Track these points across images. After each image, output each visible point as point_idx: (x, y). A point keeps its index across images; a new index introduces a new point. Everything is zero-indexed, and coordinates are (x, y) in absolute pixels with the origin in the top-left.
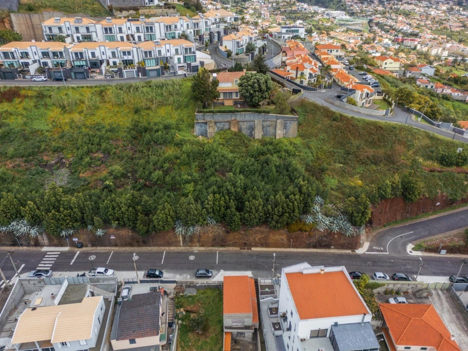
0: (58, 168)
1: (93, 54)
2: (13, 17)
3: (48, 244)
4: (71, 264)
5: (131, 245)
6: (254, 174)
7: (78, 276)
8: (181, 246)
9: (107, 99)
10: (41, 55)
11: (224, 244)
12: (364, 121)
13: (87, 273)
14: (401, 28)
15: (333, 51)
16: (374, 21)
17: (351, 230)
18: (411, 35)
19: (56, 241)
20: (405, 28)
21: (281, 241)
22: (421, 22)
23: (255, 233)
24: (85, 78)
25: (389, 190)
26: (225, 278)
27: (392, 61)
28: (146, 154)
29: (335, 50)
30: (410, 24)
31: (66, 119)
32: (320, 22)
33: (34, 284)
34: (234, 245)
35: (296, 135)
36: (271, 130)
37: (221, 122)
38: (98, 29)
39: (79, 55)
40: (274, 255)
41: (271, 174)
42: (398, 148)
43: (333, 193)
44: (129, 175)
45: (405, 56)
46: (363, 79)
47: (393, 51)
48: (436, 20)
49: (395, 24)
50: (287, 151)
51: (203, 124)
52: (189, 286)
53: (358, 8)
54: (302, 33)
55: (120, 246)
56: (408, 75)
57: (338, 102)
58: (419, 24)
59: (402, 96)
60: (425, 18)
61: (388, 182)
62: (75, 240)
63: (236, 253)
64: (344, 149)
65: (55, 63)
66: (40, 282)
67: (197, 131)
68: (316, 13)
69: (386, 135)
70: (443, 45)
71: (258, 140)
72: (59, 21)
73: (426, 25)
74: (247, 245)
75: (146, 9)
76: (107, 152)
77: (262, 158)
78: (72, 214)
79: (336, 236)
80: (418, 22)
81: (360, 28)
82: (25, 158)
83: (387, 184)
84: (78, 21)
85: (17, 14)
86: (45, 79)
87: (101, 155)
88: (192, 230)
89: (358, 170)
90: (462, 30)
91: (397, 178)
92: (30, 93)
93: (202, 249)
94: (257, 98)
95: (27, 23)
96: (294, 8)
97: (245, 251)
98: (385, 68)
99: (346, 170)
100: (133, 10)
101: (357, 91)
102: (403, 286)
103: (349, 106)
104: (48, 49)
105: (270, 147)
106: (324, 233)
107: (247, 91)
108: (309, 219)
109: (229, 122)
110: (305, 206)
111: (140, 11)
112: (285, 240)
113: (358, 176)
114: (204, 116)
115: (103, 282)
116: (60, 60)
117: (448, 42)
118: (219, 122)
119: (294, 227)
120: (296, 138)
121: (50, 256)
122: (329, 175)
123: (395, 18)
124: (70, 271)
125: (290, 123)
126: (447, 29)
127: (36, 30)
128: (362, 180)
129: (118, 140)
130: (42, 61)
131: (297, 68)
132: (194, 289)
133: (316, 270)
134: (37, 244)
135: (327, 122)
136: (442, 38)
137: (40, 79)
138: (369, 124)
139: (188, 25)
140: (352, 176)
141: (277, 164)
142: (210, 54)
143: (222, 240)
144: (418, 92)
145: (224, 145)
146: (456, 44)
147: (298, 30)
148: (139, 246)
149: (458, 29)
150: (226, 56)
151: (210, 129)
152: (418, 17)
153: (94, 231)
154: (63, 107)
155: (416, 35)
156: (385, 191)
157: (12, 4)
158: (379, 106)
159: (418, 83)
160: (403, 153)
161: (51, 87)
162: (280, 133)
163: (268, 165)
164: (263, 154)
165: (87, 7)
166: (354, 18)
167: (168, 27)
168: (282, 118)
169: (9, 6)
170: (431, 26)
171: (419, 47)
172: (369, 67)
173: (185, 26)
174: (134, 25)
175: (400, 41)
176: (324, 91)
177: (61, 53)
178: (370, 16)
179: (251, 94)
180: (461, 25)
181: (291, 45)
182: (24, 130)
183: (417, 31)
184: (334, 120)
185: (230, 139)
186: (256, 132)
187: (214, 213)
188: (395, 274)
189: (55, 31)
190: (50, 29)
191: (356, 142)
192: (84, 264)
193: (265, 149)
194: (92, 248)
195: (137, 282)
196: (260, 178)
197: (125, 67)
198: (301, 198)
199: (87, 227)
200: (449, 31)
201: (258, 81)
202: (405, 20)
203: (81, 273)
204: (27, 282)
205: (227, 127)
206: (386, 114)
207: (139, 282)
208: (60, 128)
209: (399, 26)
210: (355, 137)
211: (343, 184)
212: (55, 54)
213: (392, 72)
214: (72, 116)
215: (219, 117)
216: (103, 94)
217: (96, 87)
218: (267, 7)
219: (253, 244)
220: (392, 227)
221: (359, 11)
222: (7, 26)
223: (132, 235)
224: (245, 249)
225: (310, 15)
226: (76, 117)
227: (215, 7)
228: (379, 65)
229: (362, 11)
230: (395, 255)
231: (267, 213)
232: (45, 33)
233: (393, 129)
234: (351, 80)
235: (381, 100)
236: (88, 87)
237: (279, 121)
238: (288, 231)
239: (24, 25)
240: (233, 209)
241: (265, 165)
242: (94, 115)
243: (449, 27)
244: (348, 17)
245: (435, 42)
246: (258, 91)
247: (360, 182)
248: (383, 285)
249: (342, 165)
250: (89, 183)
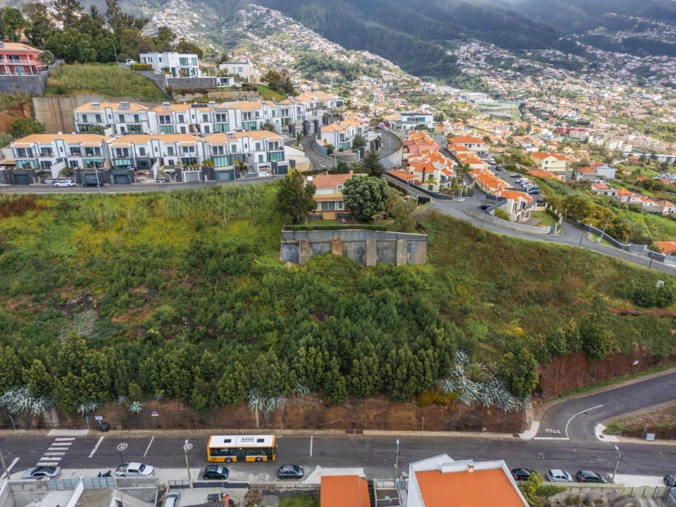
0: (81, 310)
1: (142, 151)
2: (36, 102)
3: (58, 425)
4: (90, 456)
5: (182, 426)
6: (366, 317)
7: (99, 476)
8: (256, 428)
9: (157, 211)
10: (68, 151)
11: (321, 425)
12: (521, 242)
13: (113, 470)
14: (564, 114)
15: (472, 146)
16: (527, 106)
17: (511, 403)
18: (579, 123)
19: (69, 420)
20: (570, 115)
21: (408, 421)
22: (591, 107)
23: (368, 408)
24: (129, 183)
25: (563, 342)
26: (323, 478)
27: (555, 159)
28: (210, 288)
29: (476, 145)
30: (577, 110)
31: (98, 239)
32: (454, 107)
33: (31, 490)
34: (337, 426)
35: (425, 262)
36: (389, 254)
37: (318, 243)
38: (150, 117)
39: (122, 153)
40: (398, 442)
41: (390, 317)
42: (572, 280)
43: (482, 345)
44: (184, 319)
45: (573, 152)
46: (517, 183)
47: (555, 145)
48: (612, 104)
49: (556, 109)
50: (412, 284)
51: (293, 246)
52: (267, 493)
53: (504, 89)
54: (429, 122)
55: (166, 429)
56: (579, 178)
57: (482, 216)
58: (589, 110)
59: (572, 207)
60: (596, 102)
61: (560, 330)
62: (99, 418)
63: (339, 439)
64: (495, 281)
65: (89, 162)
66: (39, 487)
67: (285, 255)
68: (447, 95)
69: (554, 262)
70: (624, 137)
71: (370, 267)
72: (97, 107)
73: (598, 111)
74: (356, 426)
75: (218, 91)
76: (154, 287)
77: (377, 293)
78: (97, 379)
79: (489, 412)
80: (587, 107)
81: (509, 115)
82: (34, 296)
83: (559, 334)
84: (124, 107)
85: (41, 99)
86: (72, 184)
87: (145, 291)
88: (273, 403)
89: (515, 313)
90: (647, 118)
91: (573, 324)
92: (49, 203)
93: (289, 432)
94: (369, 209)
95: (54, 110)
96: (418, 89)
97: (353, 436)
98: (546, 168)
99: (499, 313)
100: (200, 92)
101: (509, 200)
102: (594, 492)
103: (499, 221)
104: (79, 143)
105: (389, 278)
106: (471, 406)
107: (355, 200)
108: (448, 386)
109: (330, 243)
110: (442, 366)
111: (210, 95)
112: (413, 418)
113: (517, 321)
114: (294, 234)
115: (137, 486)
116: (95, 158)
117: (630, 133)
118: (315, 243)
119: (426, 398)
120: (425, 264)
121: (59, 444)
122: (475, 319)
123: (556, 101)
124: (87, 468)
125: (416, 244)
126: (628, 116)
127: (64, 118)
128: (522, 326)
129: (171, 269)
130: (69, 159)
131: (424, 169)
132: (275, 497)
133: (461, 466)
134: (42, 425)
135: (468, 242)
136: (622, 129)
137: (65, 184)
138: (528, 246)
139: (273, 112)
140: (508, 321)
141: (399, 302)
142: (304, 151)
143: (319, 419)
144: (594, 201)
145: (322, 275)
146: (642, 136)
147: (424, 118)
148: (194, 427)
149: (642, 117)
150: (326, 153)
151: (303, 252)
152: (587, 101)
153: (127, 405)
154: (95, 223)
155: (586, 124)
156: (558, 344)
157: (37, 86)
158: (541, 220)
159: (593, 188)
160: (579, 287)
161: (80, 195)
162: (402, 258)
163: (386, 303)
164: (379, 287)
165: (137, 89)
166: (500, 102)
167: (247, 115)
168: (405, 237)
169: (31, 89)
170: (606, 112)
171: (591, 139)
172: (524, 167)
173: (270, 113)
174: (200, 112)
175: (564, 131)
176: (463, 200)
177: (97, 149)
178: (521, 98)
179: (360, 204)
180: (645, 111)
181: (415, 138)
182: (36, 255)
183: (587, 118)
184: (479, 240)
185: (331, 266)
186: (368, 256)
187: (308, 376)
188: (581, 472)
189: (92, 120)
190: (84, 117)
191: (512, 272)
192: (111, 457)
193: (381, 280)
194: (123, 431)
195: (188, 487)
196: (375, 323)
197: (185, 168)
198: (436, 354)
199: (118, 398)
200: (630, 119)
201: (370, 187)
202: (570, 105)
203: (104, 471)
204: (20, 487)
205: (326, 249)
206: (552, 231)
207: (191, 486)
208: (89, 251)
209: (562, 112)
210: (509, 265)
211: (495, 333)
212: (89, 150)
213: (556, 173)
214: (106, 235)
215: (315, 236)
216: (153, 204)
217: (143, 194)
218: (382, 87)
219: (366, 424)
220: (571, 397)
221: (507, 93)
222: (27, 114)
223: (184, 411)
224: (353, 432)
225: (440, 98)
226: (113, 236)
227: (310, 88)
228: (537, 164)
229: (510, 93)
230: (578, 442)
231: (385, 376)
232: (76, 123)
233: (563, 254)
234: (499, 184)
235: (543, 212)
236: (131, 195)
237: (400, 241)
238: (418, 405)
239: (49, 113)
240: (336, 371)
241: (381, 304)
242: (138, 233)
243: (629, 114)
244: (491, 101)
245: (612, 134)
246: (370, 200)
247: (520, 329)
248: (563, 489)
249: (492, 305)
250: (124, 332)
